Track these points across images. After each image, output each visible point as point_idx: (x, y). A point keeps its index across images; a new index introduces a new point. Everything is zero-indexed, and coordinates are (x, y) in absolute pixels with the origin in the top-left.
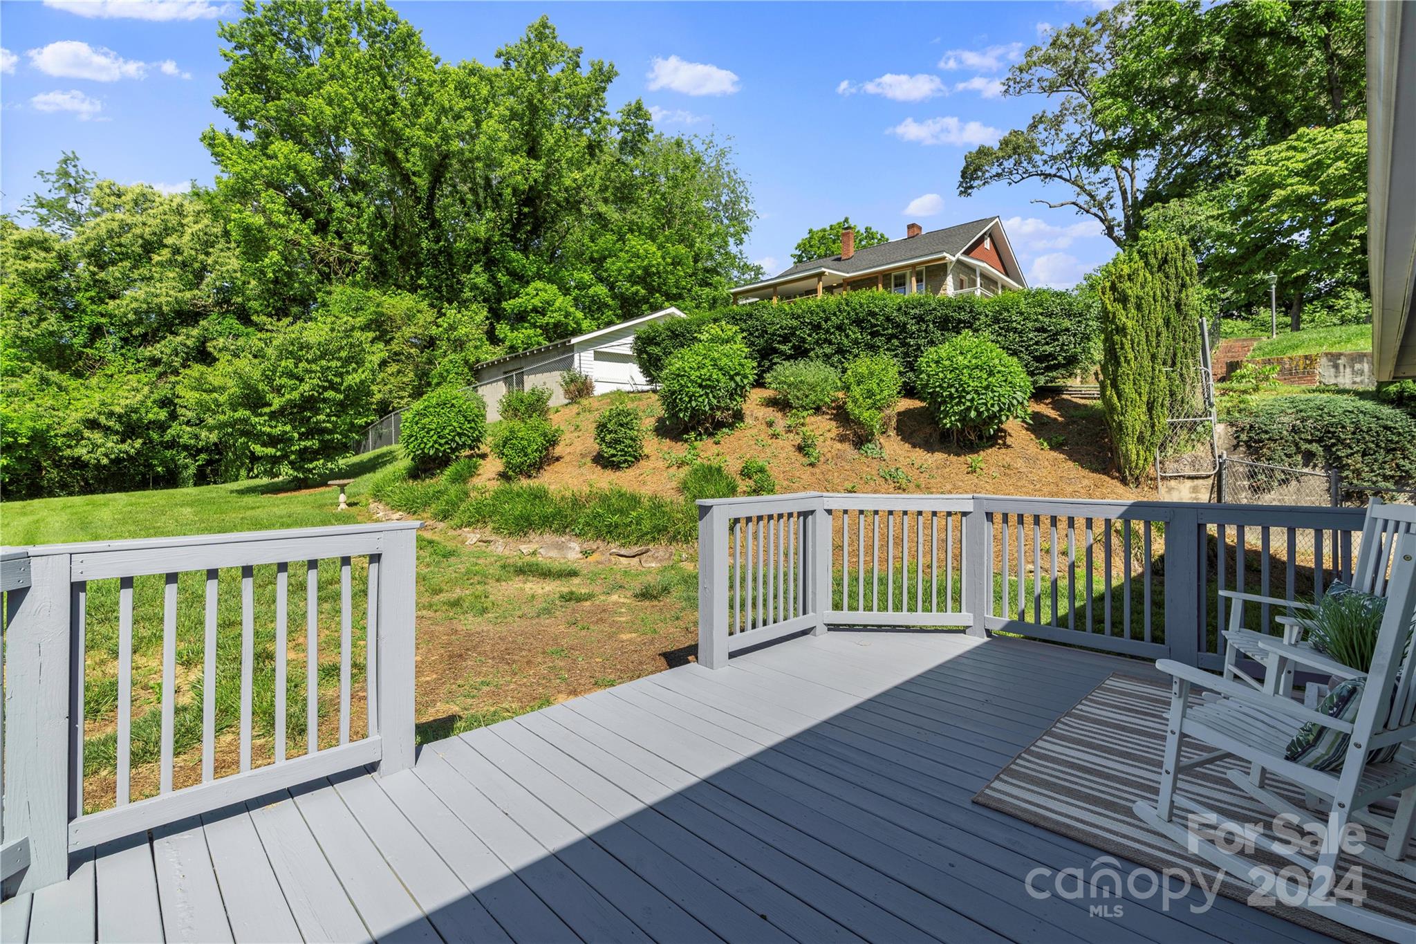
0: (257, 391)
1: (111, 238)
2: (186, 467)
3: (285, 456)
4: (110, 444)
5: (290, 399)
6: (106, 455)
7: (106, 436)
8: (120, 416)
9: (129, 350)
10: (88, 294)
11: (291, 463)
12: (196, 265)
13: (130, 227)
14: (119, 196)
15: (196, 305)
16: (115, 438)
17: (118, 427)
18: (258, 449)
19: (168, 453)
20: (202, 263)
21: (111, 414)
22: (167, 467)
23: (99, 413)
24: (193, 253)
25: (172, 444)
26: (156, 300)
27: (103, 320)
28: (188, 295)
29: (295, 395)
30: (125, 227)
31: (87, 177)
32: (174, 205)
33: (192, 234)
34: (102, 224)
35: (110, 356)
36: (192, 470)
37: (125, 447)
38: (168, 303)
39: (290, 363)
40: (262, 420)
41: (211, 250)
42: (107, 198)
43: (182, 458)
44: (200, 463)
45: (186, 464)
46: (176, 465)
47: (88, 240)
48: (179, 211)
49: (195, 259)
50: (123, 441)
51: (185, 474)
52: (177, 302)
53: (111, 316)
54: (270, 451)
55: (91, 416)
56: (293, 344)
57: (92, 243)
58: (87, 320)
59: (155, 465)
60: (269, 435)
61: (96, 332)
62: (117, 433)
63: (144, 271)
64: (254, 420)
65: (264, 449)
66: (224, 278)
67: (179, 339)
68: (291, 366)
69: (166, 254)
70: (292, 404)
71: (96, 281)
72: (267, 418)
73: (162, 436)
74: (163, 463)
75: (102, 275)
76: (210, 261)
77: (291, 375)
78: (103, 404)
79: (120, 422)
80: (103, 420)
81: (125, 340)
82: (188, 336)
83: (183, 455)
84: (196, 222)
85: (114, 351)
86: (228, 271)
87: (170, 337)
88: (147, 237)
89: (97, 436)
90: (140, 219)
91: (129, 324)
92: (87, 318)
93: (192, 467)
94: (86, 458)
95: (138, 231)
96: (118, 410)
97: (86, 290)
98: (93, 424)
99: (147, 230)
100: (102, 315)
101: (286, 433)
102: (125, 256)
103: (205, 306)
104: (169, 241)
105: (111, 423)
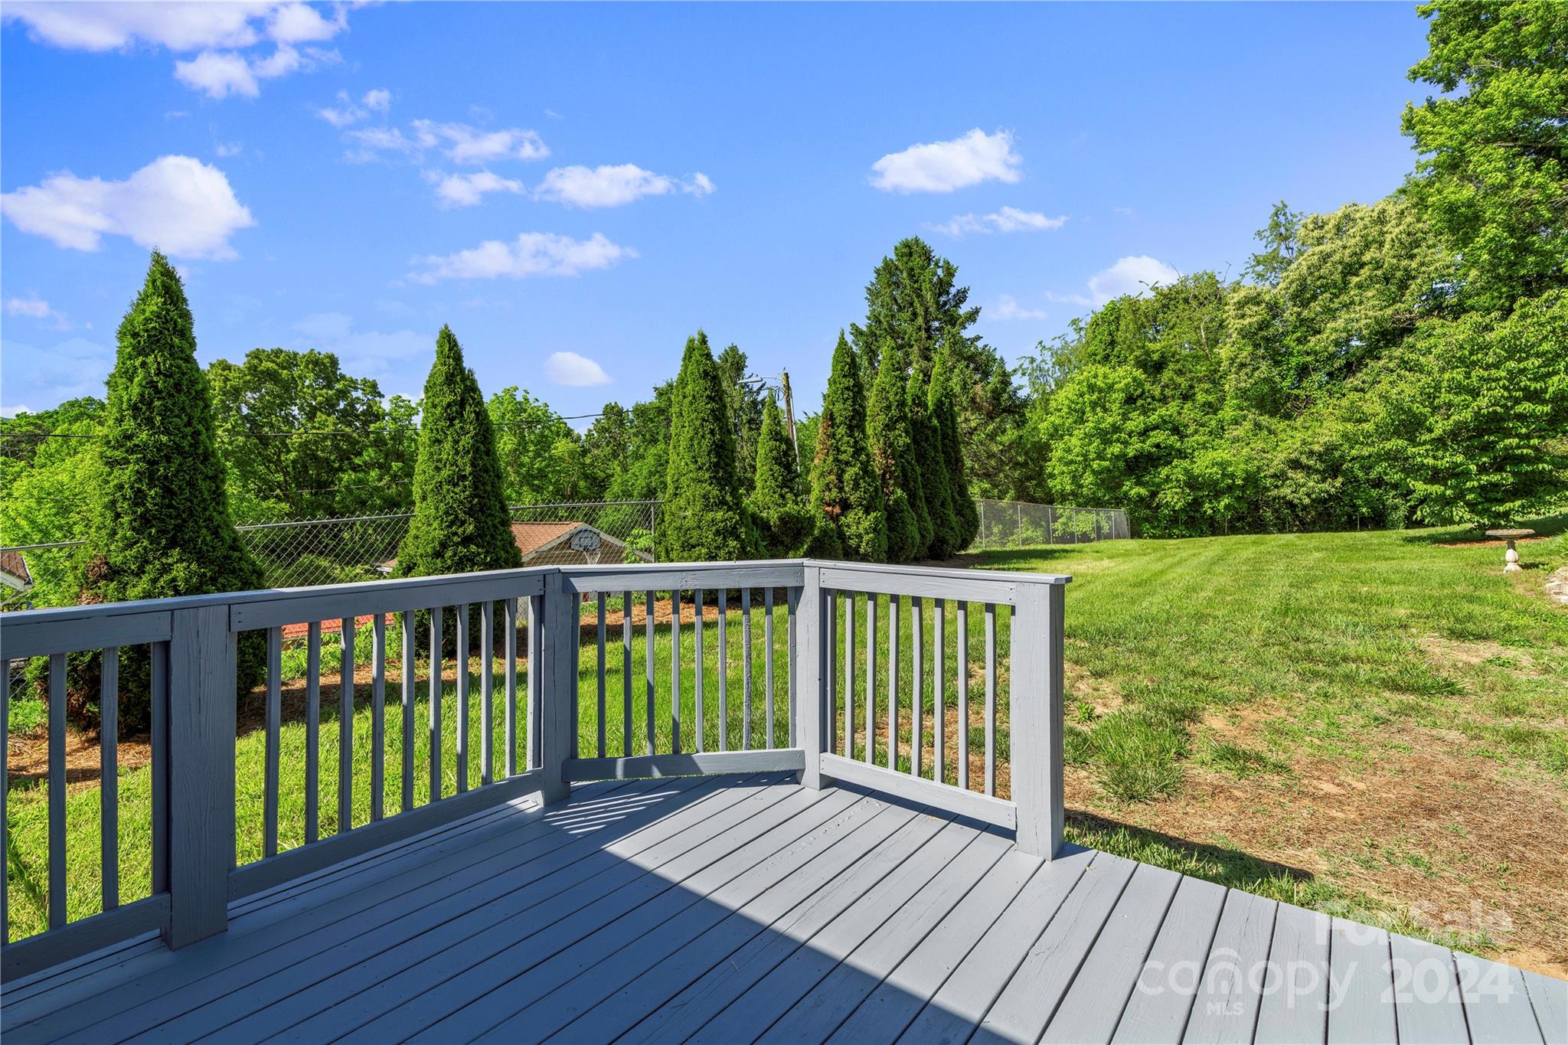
0: (1414, 415)
1: (1311, 274)
2: (1396, 508)
3: (1460, 495)
4: (1311, 484)
5: (1459, 422)
6: (1308, 495)
7: (1308, 475)
8: (1320, 455)
9: (1334, 385)
10: (1295, 336)
11: (1468, 504)
12: (1399, 274)
13: (1329, 255)
14: (1322, 227)
15: (1399, 320)
16: (1316, 477)
17: (1319, 466)
18: (1420, 487)
19: (1374, 493)
20: (1406, 270)
21: (1311, 453)
22: (1373, 509)
23: (1301, 453)
24: (1395, 261)
25: (1378, 483)
26: (1356, 326)
27: (1309, 359)
28: (1389, 311)
29: (1467, 415)
30: (1325, 258)
31: (1295, 220)
32: (1375, 214)
33: (1393, 241)
34: (1304, 263)
35: (1317, 394)
36: (1402, 512)
37: (1325, 486)
38: (1368, 326)
39: (1458, 374)
40: (1422, 450)
41: (1416, 251)
42: (1311, 234)
43: (1391, 498)
44: (1412, 503)
45: (1396, 505)
46: (1384, 505)
47: (1292, 282)
48: (1381, 220)
49: (1398, 268)
50: (1324, 480)
51: (1394, 516)
52: (1377, 323)
53: (1316, 353)
54: (1436, 489)
55: (1293, 456)
56: (1461, 347)
57: (1294, 285)
58: (1294, 361)
59: (1359, 506)
60: (1435, 468)
61: (1303, 371)
62: (1317, 471)
63: (1344, 298)
64: (1411, 450)
65: (1428, 487)
66: (1433, 279)
67: (1381, 363)
68: (1460, 377)
69: (1365, 272)
70: (1461, 426)
71: (1302, 320)
72: (1428, 447)
73: (1367, 474)
74: (1368, 503)
75: (1305, 313)
76: (1414, 265)
77: (1460, 389)
78: (1304, 443)
79: (1321, 461)
80: (1304, 460)
81: (1330, 375)
82: (1391, 358)
83: (1391, 494)
84: (1398, 225)
85: (1320, 388)
86: (1436, 269)
87: (1372, 364)
88: (1347, 260)
89: (1299, 476)
90: (1341, 243)
91: (1332, 357)
92: (1294, 359)
93: (1403, 508)
94: (1290, 497)
95: (1336, 257)
96: (1316, 448)
97: (1293, 333)
98: (1295, 464)
99: (1347, 251)
100: (1308, 354)
101: (1457, 465)
102: (1325, 288)
103: (1411, 319)
104: (1367, 257)
105: (1312, 463)
